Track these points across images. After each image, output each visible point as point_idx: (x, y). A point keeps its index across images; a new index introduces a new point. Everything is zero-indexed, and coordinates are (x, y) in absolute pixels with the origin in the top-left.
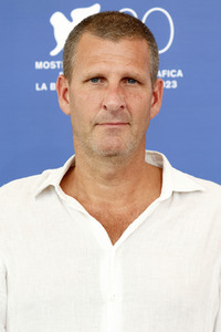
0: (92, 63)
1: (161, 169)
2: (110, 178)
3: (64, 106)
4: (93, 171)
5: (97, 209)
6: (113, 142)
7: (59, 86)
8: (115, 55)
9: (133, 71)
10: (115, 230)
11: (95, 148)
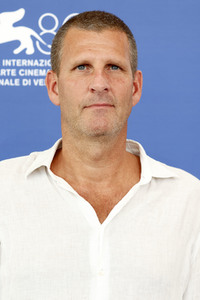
0: (78, 52)
1: (138, 157)
2: (97, 160)
3: (54, 98)
4: (82, 154)
5: (85, 190)
6: (100, 123)
7: (48, 82)
8: (99, 45)
9: (116, 58)
10: (102, 210)
11: (84, 129)
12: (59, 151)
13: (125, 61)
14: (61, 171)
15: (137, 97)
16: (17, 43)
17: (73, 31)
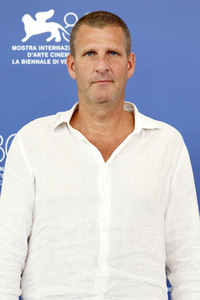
0: (87, 43)
1: (133, 114)
2: (102, 118)
3: (72, 74)
4: (92, 114)
5: (94, 138)
6: (103, 93)
7: (68, 62)
8: (101, 37)
9: (114, 47)
10: (106, 153)
11: (92, 98)
12: (76, 111)
13: (121, 49)
14: (77, 126)
15: (131, 72)
16: (48, 34)
17: (84, 27)
